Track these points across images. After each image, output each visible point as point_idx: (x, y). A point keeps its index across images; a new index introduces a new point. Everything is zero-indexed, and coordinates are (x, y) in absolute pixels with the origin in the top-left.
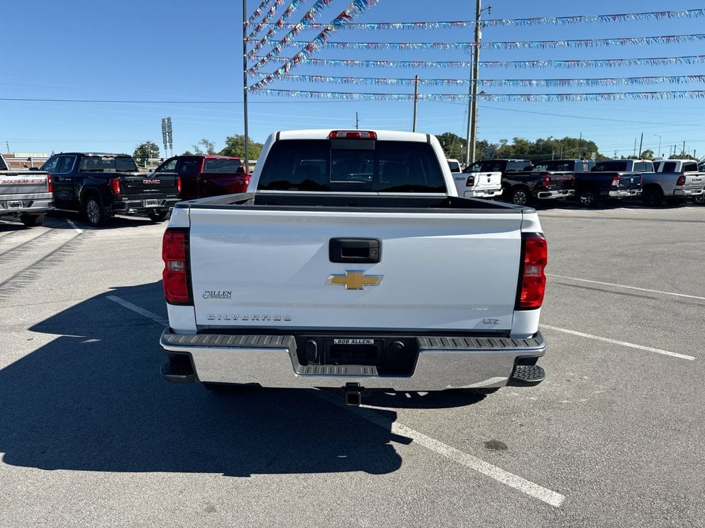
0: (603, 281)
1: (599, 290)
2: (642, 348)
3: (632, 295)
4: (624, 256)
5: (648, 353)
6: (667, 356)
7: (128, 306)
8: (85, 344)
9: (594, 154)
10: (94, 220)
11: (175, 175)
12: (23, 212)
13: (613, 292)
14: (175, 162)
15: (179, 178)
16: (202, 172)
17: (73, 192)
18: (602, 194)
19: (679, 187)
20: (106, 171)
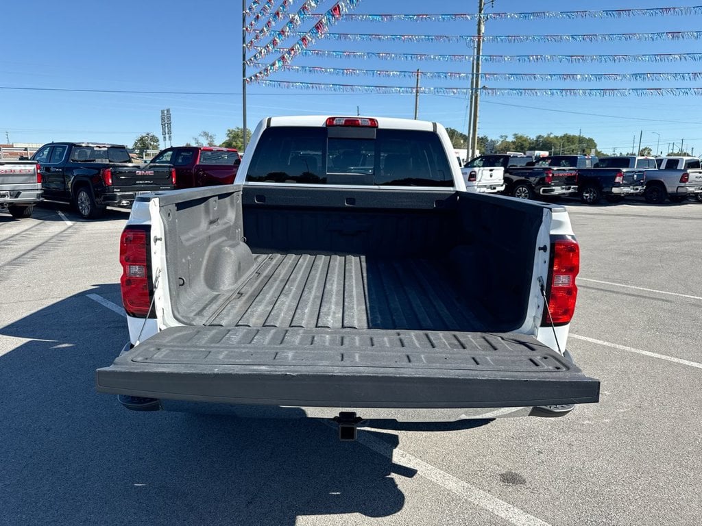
0: (614, 282)
1: (611, 291)
2: (664, 357)
3: (645, 297)
4: (632, 254)
5: (670, 364)
6: (692, 367)
7: (108, 306)
8: (55, 349)
9: (593, 151)
10: (86, 212)
11: (170, 167)
12: (10, 203)
13: (625, 294)
14: (170, 153)
15: (173, 169)
16: (198, 163)
17: (64, 183)
18: (605, 190)
19: (683, 184)
20: (98, 161)
